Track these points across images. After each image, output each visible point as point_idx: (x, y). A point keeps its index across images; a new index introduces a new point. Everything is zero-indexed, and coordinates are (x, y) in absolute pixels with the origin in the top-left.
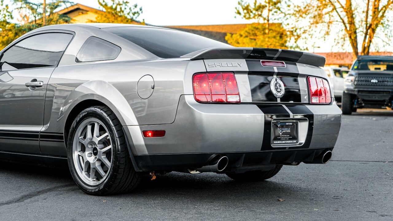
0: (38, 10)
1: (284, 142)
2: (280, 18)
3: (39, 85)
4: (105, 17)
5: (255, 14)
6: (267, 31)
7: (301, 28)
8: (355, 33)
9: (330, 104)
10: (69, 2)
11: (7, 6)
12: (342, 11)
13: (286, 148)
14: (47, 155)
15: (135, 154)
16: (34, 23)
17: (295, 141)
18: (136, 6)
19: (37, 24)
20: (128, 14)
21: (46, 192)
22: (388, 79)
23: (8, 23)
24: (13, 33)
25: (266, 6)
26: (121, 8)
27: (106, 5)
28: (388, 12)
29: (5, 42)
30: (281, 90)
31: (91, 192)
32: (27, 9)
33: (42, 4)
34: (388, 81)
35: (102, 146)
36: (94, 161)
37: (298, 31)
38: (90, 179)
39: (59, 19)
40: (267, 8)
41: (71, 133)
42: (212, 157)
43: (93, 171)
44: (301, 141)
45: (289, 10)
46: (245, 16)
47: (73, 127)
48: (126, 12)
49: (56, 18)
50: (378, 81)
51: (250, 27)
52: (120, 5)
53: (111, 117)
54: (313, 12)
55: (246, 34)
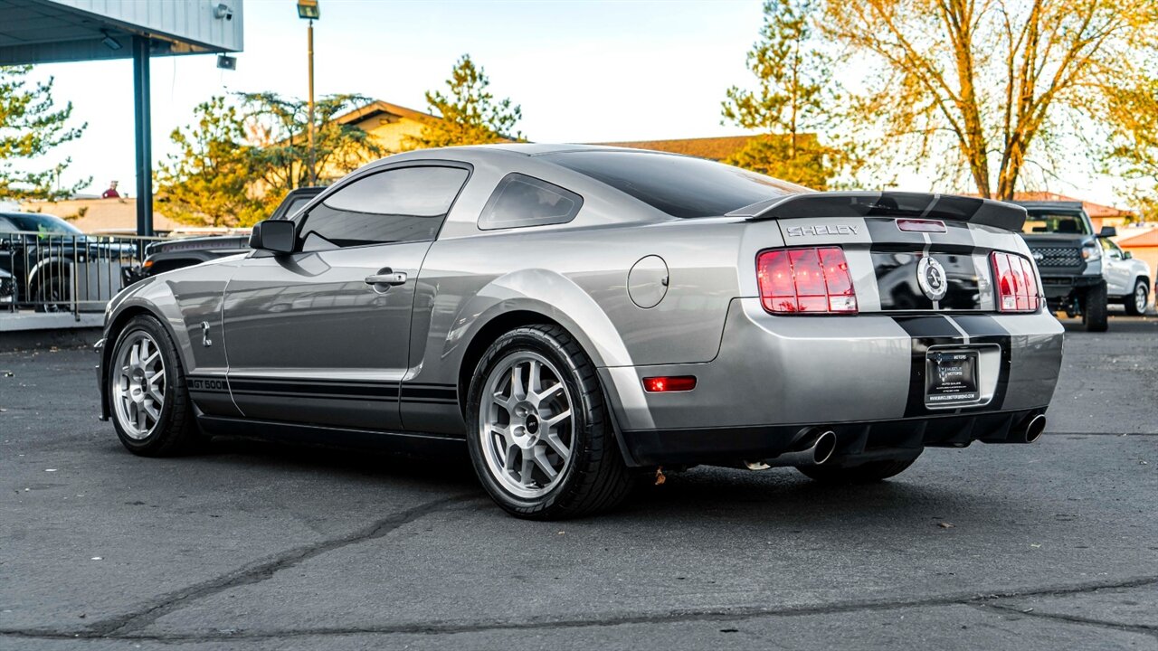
0: (296, 117)
1: (950, 397)
2: (820, 124)
3: (398, 280)
4: (441, 129)
5: (764, 116)
6: (791, 152)
7: (864, 145)
8: (983, 152)
9: (1036, 312)
10: (362, 98)
11: (231, 109)
12: (952, 107)
13: (955, 409)
14: (417, 432)
15: (626, 428)
16: (288, 143)
17: (973, 396)
18: (507, 104)
19: (295, 146)
20: (491, 121)
21: (423, 514)
22: (1065, 252)
23: (235, 146)
24: (244, 166)
25: (789, 99)
26: (475, 109)
27: (443, 102)
28: (1054, 107)
29: (230, 186)
30: (939, 282)
31: (525, 513)
32: (274, 115)
33: (305, 104)
34: (1065, 257)
35: (547, 411)
36: (529, 444)
37: (858, 150)
38: (521, 485)
39: (341, 135)
40: (792, 102)
41: (475, 384)
42: (801, 434)
43: (528, 467)
44: (985, 393)
45: (838, 106)
46: (743, 122)
47: (480, 371)
48: (485, 117)
49: (335, 133)
50: (1045, 257)
51: (755, 143)
52: (473, 102)
53: (570, 349)
54: (892, 109)
55: (747, 158)
